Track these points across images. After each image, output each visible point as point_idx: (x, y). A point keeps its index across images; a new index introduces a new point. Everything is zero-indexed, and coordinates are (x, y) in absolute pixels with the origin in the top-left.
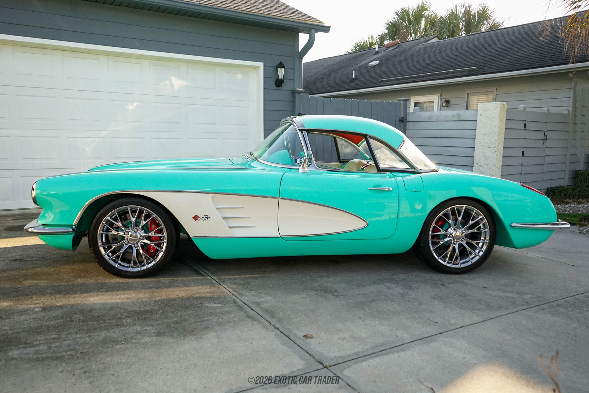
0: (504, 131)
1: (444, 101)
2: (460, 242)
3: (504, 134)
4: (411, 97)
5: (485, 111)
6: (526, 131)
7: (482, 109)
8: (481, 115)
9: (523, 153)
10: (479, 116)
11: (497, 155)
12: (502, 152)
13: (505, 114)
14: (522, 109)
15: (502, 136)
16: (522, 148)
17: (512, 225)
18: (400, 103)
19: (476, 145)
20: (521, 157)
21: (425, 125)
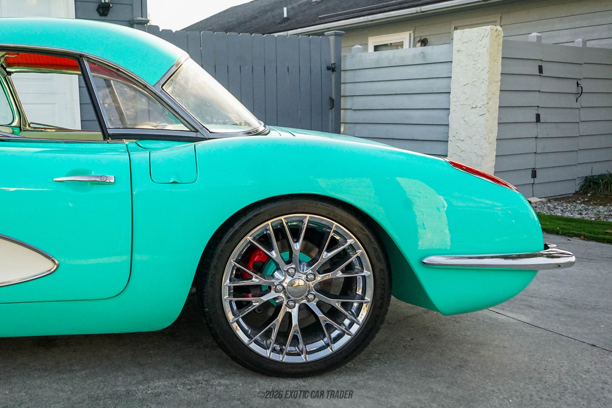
0: (499, 77)
1: (419, 41)
2: (304, 301)
3: (499, 83)
4: (369, 38)
5: (465, 45)
6: (542, 78)
7: (460, 40)
8: (459, 51)
9: (538, 116)
10: (455, 52)
11: (487, 120)
12: (496, 115)
13: (501, 47)
14: (535, 40)
15: (496, 88)
16: (537, 108)
17: (425, 261)
18: (329, 39)
19: (452, 104)
20: (534, 126)
21: (370, 75)
